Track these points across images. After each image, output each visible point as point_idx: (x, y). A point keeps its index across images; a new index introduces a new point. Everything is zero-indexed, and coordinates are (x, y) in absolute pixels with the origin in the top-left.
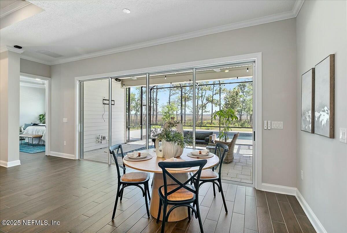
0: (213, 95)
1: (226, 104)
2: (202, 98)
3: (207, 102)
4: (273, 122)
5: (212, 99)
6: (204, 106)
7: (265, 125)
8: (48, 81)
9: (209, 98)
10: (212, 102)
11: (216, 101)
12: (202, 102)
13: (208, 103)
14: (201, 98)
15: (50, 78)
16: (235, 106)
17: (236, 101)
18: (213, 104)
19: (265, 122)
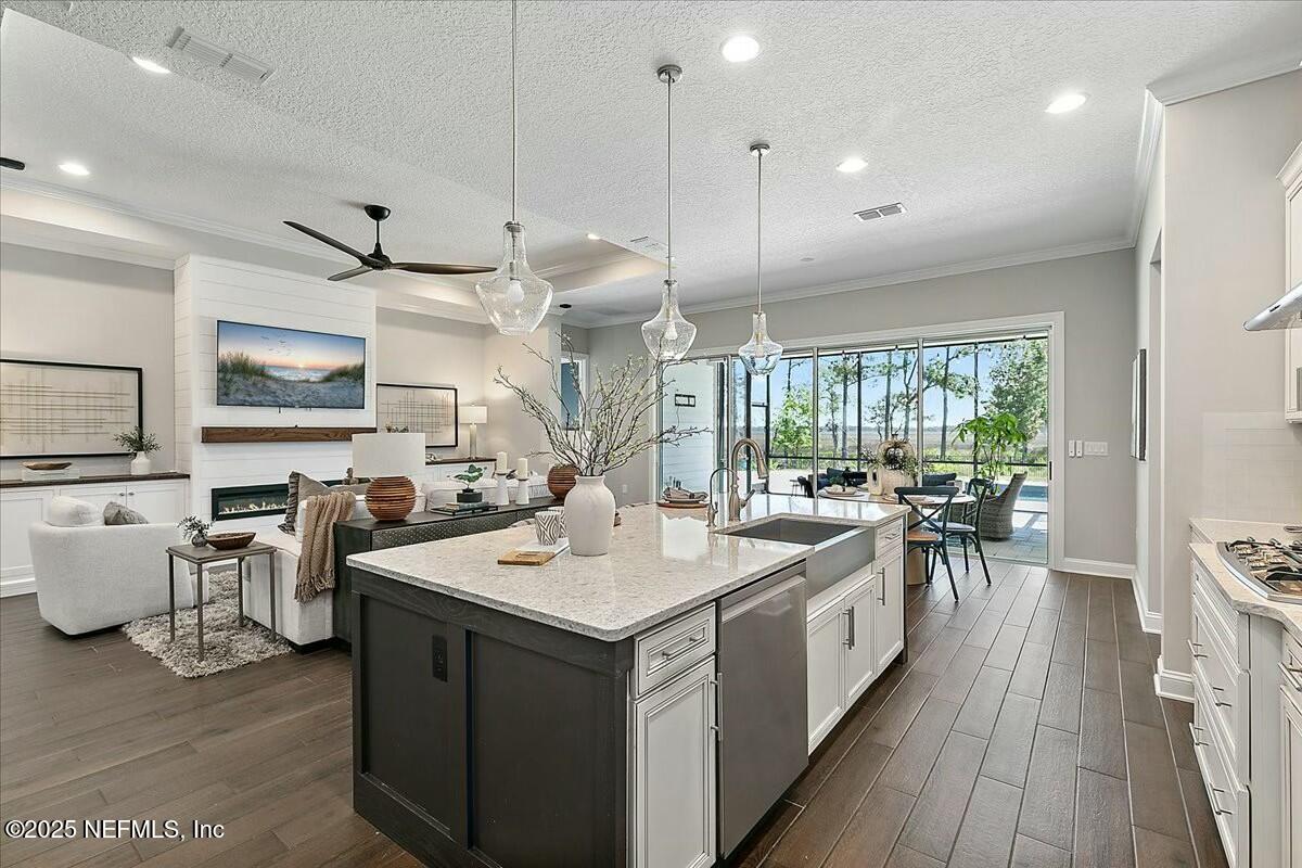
0: (948, 360)
1: (999, 392)
2: (905, 372)
3: (926, 383)
4: (1086, 443)
5: (943, 372)
6: (911, 399)
7: (1071, 448)
8: (584, 361)
9: (933, 371)
10: (944, 383)
11: (960, 379)
12: (907, 386)
13: (928, 387)
14: (901, 371)
15: (588, 353)
16: (1033, 398)
17: (1035, 382)
18: (948, 390)
19: (1071, 443)
